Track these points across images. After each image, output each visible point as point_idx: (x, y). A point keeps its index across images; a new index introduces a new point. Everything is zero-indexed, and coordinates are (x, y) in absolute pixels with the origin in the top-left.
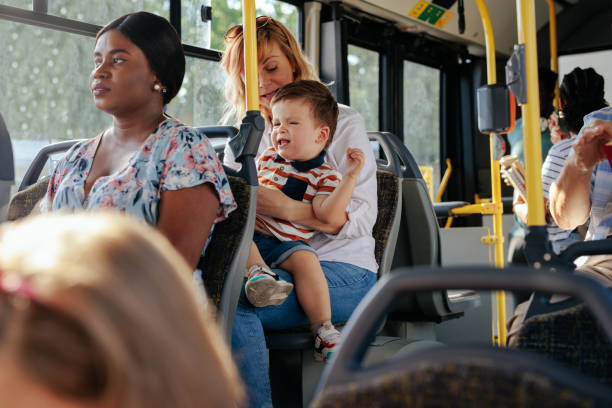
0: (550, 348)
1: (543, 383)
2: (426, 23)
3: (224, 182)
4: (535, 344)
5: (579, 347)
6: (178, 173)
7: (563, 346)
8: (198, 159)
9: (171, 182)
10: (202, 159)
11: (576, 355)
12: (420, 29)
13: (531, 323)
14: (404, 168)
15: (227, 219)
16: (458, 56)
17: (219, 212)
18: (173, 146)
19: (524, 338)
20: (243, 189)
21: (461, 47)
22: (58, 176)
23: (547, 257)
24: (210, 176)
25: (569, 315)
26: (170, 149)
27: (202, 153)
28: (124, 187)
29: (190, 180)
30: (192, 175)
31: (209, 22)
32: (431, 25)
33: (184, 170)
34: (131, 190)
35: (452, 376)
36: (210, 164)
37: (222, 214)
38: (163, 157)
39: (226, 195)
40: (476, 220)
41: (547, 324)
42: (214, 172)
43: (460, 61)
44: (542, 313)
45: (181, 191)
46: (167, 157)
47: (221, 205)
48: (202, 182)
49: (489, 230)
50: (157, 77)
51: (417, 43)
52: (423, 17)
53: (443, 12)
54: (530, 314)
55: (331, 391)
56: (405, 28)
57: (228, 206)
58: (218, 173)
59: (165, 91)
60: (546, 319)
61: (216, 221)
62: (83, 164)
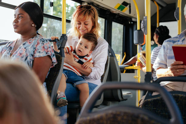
0: (151, 109)
1: (146, 118)
2: (120, 10)
3: (54, 55)
4: (147, 108)
5: (160, 109)
6: (39, 52)
7: (156, 109)
8: (46, 48)
9: (37, 55)
10: (47, 48)
11: (159, 111)
12: (118, 12)
13: (146, 102)
14: (111, 54)
15: (54, 67)
16: (129, 21)
17: (52, 64)
18: (38, 44)
19: (144, 106)
20: (60, 58)
21: (130, 18)
22: (3, 51)
23: (151, 82)
24: (49, 53)
25: (157, 99)
26: (37, 45)
27: (47, 46)
28: (22, 55)
29: (43, 54)
30: (44, 53)
31: (52, 7)
32: (121, 11)
33: (41, 51)
34: (24, 56)
35: (119, 115)
36: (49, 50)
37: (53, 65)
38: (35, 47)
39: (54, 59)
40: (132, 71)
41: (150, 102)
42: (51, 52)
43: (130, 23)
44: (149, 99)
45: (40, 58)
46: (36, 47)
47: (53, 62)
48: (46, 55)
49: (136, 74)
50: (33, 22)
51: (117, 16)
52: (119, 8)
53: (125, 7)
54: (145, 99)
55: (82, 119)
56: (113, 12)
57: (55, 63)
58: (52, 53)
59: (36, 26)
60: (150, 101)
61: (51, 67)
62: (11, 48)
